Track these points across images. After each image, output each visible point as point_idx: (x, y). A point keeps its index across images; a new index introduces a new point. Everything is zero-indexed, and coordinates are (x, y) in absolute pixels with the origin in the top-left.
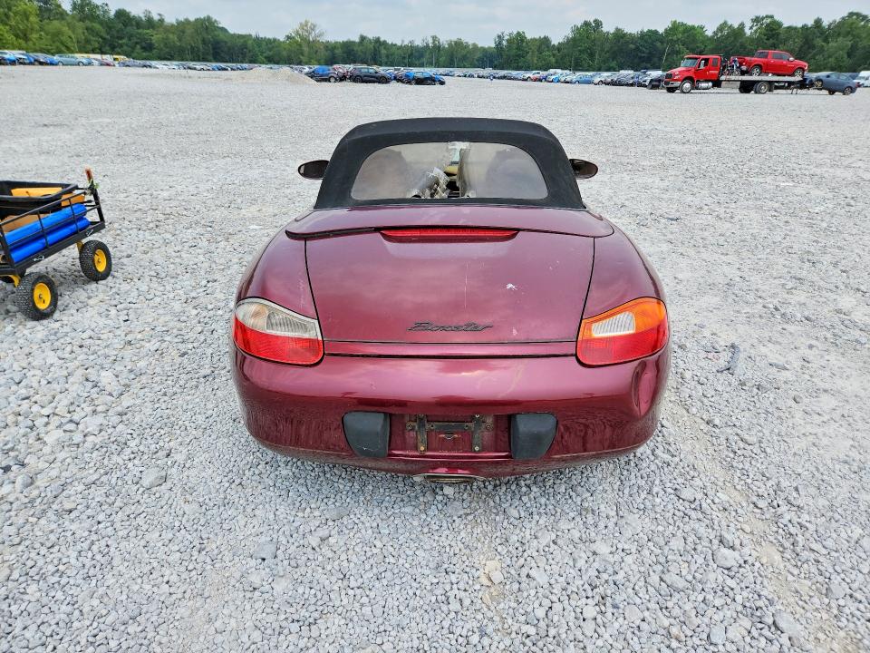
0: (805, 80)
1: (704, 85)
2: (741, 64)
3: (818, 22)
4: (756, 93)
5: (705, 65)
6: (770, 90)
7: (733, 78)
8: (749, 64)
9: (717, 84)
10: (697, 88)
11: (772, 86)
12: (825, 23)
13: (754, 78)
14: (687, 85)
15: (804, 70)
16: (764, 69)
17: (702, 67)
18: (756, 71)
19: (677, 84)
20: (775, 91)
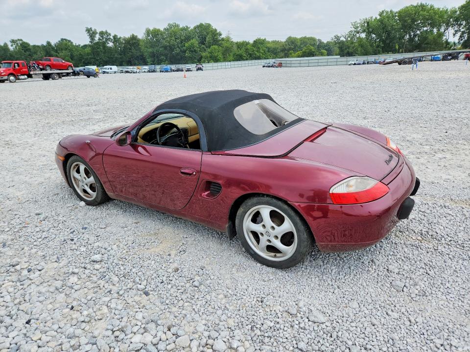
0: (74, 71)
1: (22, 77)
2: (38, 65)
3: (48, 43)
4: (53, 79)
5: (18, 66)
6: (60, 78)
7: (37, 72)
8: (43, 65)
9: (30, 76)
10: (19, 79)
11: (60, 76)
12: (53, 44)
13: (49, 72)
14: (12, 78)
15: (72, 67)
16: (52, 66)
17: (17, 67)
18: (48, 68)
19: (6, 77)
20: (63, 78)
